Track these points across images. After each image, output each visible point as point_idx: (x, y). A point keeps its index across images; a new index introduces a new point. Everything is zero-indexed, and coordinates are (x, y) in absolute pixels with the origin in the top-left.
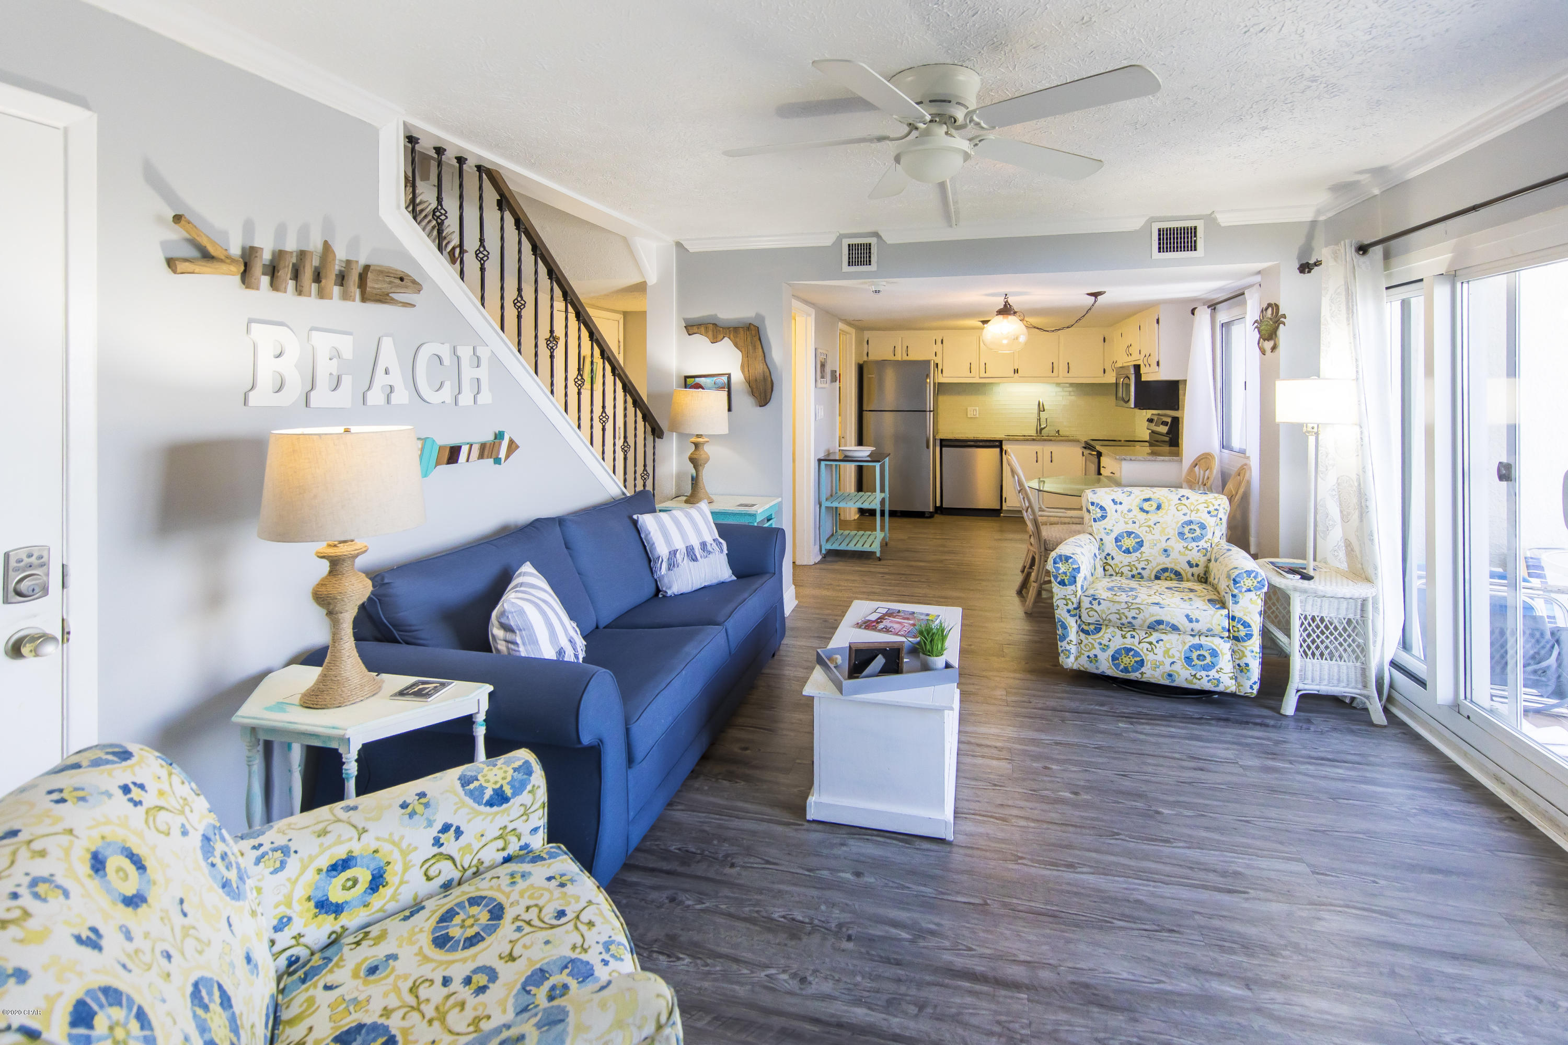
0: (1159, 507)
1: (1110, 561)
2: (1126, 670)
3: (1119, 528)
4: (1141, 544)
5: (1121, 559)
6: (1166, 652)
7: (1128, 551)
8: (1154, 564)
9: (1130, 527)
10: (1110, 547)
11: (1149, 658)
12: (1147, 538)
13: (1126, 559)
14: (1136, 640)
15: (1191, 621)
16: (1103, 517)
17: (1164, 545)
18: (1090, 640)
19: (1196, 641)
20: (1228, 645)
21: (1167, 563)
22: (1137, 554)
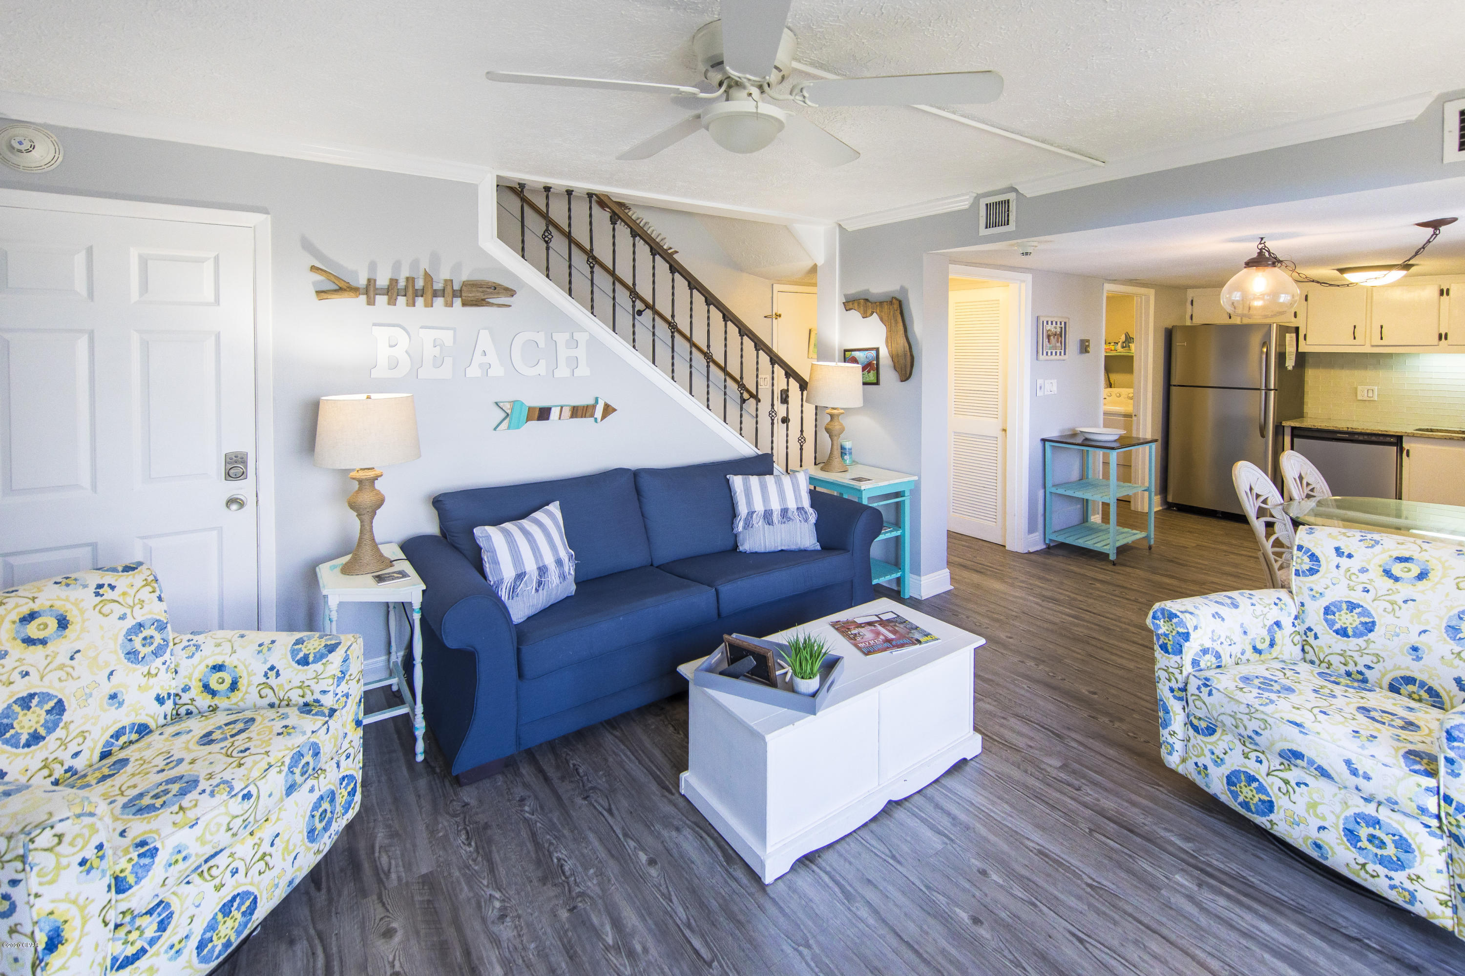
0: (1422, 576)
1: (1311, 639)
2: (1245, 805)
3: (1338, 593)
4: (1370, 627)
5: (1328, 641)
6: (1312, 806)
7: (1343, 632)
8: (1388, 664)
9: (1356, 597)
10: (1315, 617)
11: (1281, 802)
12: (1383, 621)
13: (1340, 644)
14: (1263, 769)
15: (1354, 772)
16: (1312, 572)
17: (1415, 640)
18: (1199, 741)
19: (1370, 809)
20: (1440, 843)
21: (1416, 670)
22: (1361, 641)
